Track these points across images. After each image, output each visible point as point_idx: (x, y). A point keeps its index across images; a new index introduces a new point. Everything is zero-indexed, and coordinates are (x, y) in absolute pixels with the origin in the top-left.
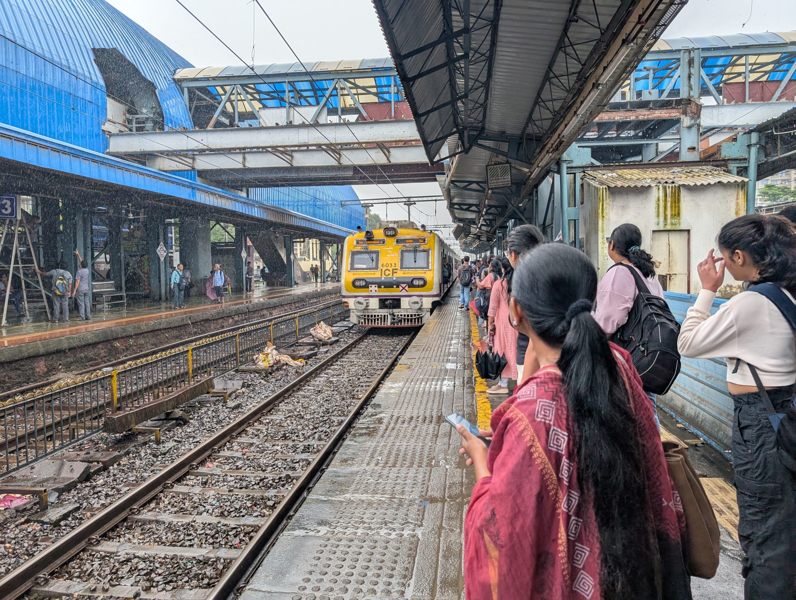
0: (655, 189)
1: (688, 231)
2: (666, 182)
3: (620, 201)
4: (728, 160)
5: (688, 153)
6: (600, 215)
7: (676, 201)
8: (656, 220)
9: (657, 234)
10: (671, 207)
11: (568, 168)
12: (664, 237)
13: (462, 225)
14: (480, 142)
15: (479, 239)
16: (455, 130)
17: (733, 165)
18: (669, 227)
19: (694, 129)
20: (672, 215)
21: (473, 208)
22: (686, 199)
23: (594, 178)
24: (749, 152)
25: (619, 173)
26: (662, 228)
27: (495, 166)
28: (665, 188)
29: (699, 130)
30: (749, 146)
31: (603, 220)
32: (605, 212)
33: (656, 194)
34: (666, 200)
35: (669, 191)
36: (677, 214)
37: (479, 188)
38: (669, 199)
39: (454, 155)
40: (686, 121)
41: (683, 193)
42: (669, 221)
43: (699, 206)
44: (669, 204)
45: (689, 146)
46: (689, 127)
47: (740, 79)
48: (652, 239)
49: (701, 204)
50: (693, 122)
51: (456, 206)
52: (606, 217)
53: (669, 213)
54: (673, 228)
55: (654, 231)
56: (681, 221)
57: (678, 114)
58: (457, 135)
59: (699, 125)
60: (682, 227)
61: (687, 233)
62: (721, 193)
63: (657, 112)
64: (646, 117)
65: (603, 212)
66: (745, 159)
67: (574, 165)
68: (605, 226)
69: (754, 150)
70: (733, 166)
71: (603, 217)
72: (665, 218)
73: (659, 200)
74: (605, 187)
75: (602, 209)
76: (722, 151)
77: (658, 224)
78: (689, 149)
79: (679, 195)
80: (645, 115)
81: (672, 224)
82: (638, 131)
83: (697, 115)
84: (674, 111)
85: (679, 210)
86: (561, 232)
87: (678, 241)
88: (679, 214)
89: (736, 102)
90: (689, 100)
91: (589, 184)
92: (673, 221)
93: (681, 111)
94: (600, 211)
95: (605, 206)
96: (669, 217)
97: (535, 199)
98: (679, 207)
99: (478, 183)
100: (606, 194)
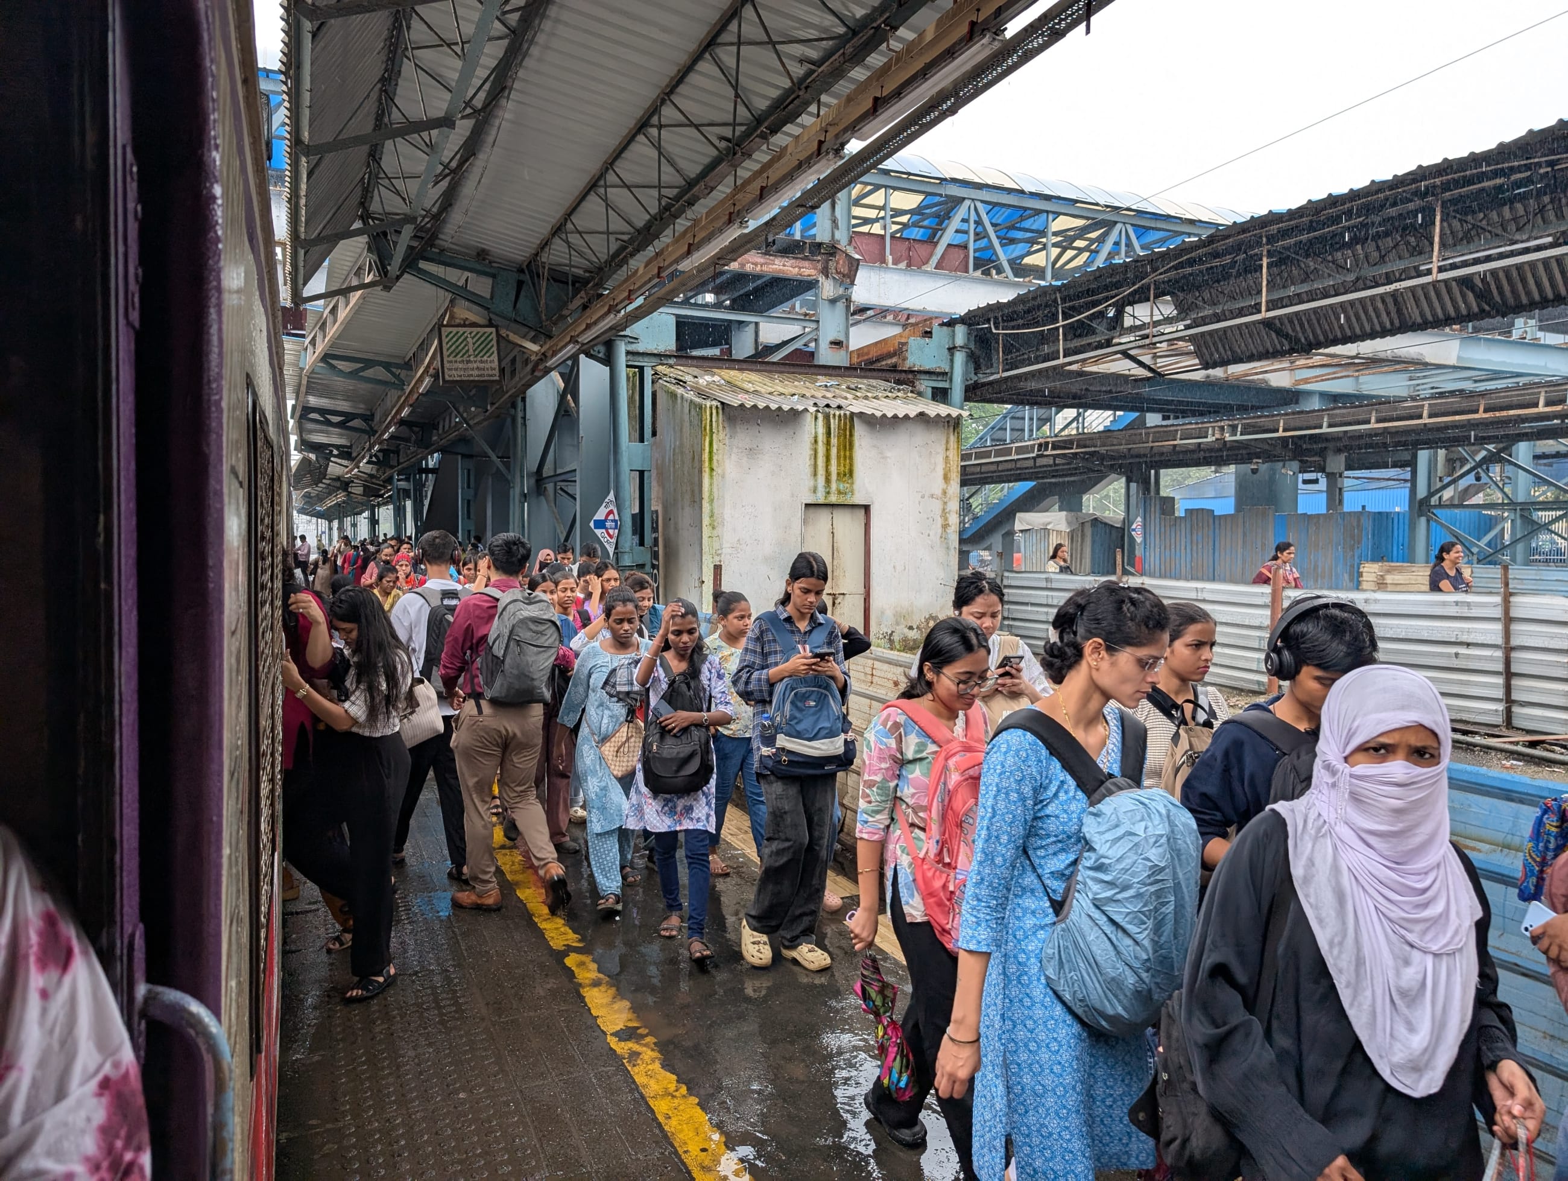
0: (809, 419)
1: (867, 508)
2: (828, 406)
3: (744, 437)
4: (920, 372)
5: (830, 351)
6: (707, 464)
7: (847, 445)
8: (812, 483)
9: (812, 510)
10: (838, 457)
11: (628, 353)
12: (824, 516)
13: (313, 456)
14: (423, 265)
15: (345, 490)
16: (357, 225)
17: (926, 383)
18: (833, 499)
19: (841, 306)
20: (838, 474)
21: (356, 423)
22: (863, 440)
23: (680, 382)
24: (952, 361)
25: (727, 378)
26: (821, 501)
27: (461, 330)
28: (827, 417)
29: (848, 307)
30: (952, 350)
31: (711, 476)
32: (715, 458)
33: (812, 428)
34: (828, 443)
35: (834, 423)
36: (848, 474)
37: (388, 377)
38: (834, 441)
39: (345, 292)
40: (828, 288)
41: (860, 430)
42: (834, 486)
43: (885, 458)
44: (834, 451)
45: (831, 338)
46: (833, 301)
47: (877, 229)
48: (805, 522)
49: (889, 454)
50: (841, 291)
51: (313, 416)
52: (718, 470)
53: (834, 469)
54: (841, 501)
55: (807, 505)
56: (855, 487)
57: (813, 272)
58: (363, 240)
59: (849, 300)
60: (858, 499)
61: (863, 512)
62: (921, 437)
63: (777, 261)
64: (758, 268)
65: (711, 459)
66: (945, 374)
67: (640, 347)
68: (715, 490)
69: (960, 358)
70: (925, 385)
71: (712, 470)
72: (828, 480)
73: (816, 442)
74: (715, 403)
75: (711, 452)
76: (908, 354)
77: (815, 490)
78: (832, 343)
79: (851, 435)
80: (756, 264)
81: (839, 492)
82: (723, 297)
83: (849, 278)
84: (806, 264)
85: (851, 465)
86: (611, 496)
87: (847, 526)
88: (851, 473)
89: (909, 265)
90: (834, 247)
91: (673, 396)
92: (841, 487)
93: (819, 266)
94: (706, 456)
95: (715, 446)
96: (834, 477)
97: (520, 414)
98: (851, 458)
99: (387, 366)
100: (718, 420)
